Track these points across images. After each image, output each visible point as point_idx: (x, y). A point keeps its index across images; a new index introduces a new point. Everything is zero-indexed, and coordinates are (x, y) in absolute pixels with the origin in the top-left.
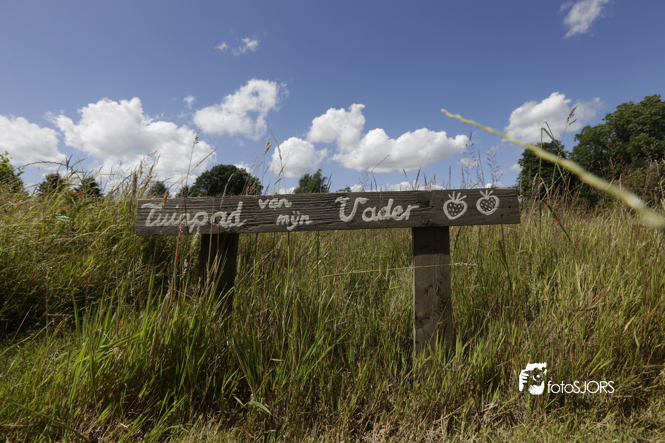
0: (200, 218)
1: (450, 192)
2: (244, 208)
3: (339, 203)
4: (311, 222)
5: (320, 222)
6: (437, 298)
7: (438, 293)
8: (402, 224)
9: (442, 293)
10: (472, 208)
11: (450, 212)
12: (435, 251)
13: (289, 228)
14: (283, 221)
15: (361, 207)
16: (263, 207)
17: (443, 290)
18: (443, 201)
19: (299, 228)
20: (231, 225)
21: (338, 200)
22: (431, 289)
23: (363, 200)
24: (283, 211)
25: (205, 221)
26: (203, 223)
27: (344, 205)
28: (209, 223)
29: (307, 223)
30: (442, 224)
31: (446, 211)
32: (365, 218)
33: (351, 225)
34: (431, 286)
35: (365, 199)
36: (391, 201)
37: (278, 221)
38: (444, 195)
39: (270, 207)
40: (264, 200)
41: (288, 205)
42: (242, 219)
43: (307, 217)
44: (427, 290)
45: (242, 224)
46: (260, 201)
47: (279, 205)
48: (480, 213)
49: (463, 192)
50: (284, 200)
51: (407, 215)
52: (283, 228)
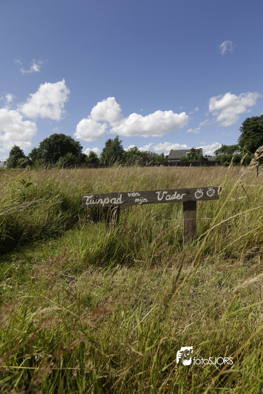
0: (107, 201)
2: (122, 196)
4: (147, 201)
5: (151, 201)
6: (191, 226)
8: (180, 200)
9: (193, 224)
10: (205, 194)
12: (191, 210)
13: (139, 203)
15: (165, 195)
16: (129, 196)
19: (143, 203)
20: (118, 203)
21: (157, 193)
22: (189, 223)
23: (166, 192)
24: (137, 197)
28: (110, 202)
30: (194, 200)
32: (167, 199)
33: (162, 202)
36: (176, 192)
37: (135, 201)
38: (195, 190)
39: (132, 196)
40: (130, 193)
41: (139, 195)
42: (122, 201)
50: (137, 193)
51: (181, 197)
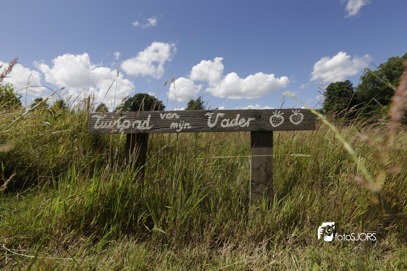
0: (126, 124)
1: (274, 110)
2: (151, 118)
3: (207, 116)
4: (191, 127)
5: (196, 127)
6: (264, 173)
7: (265, 170)
8: (245, 129)
9: (267, 170)
10: (287, 120)
11: (273, 123)
12: (264, 146)
13: (178, 131)
14: (174, 126)
15: (220, 119)
16: (162, 118)
17: (268, 168)
18: (270, 116)
19: (183, 131)
20: (144, 128)
21: (207, 114)
22: (261, 168)
23: (221, 115)
24: (174, 120)
25: (129, 126)
26: (128, 127)
27: (210, 117)
28: (131, 127)
29: (188, 128)
30: (269, 129)
31: (271, 122)
32: (223, 126)
33: (214, 130)
34: (261, 166)
35: (223, 114)
36: (238, 115)
37: (171, 126)
38: (270, 112)
39: (167, 118)
40: (163, 114)
41: (177, 117)
42: (150, 124)
43: (188, 124)
44: (258, 169)
45: (150, 128)
46: (161, 114)
47: (172, 117)
48: (292, 124)
49: (282, 111)
50: (175, 114)
51: (248, 124)
52: (174, 130)
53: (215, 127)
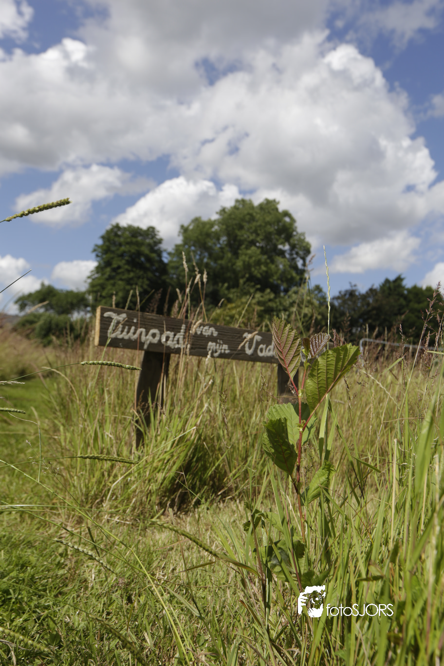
0: (154, 335)
4: (229, 351)
5: (234, 352)
13: (215, 355)
14: (212, 347)
15: (258, 344)
19: (221, 356)
20: (177, 346)
21: (245, 335)
24: (211, 338)
25: (157, 338)
26: (155, 341)
28: (160, 341)
32: (260, 354)
33: (251, 358)
35: (260, 338)
37: (209, 347)
39: (204, 334)
41: (215, 334)
43: (225, 347)
47: (210, 333)
50: (213, 329)
53: (252, 355)
